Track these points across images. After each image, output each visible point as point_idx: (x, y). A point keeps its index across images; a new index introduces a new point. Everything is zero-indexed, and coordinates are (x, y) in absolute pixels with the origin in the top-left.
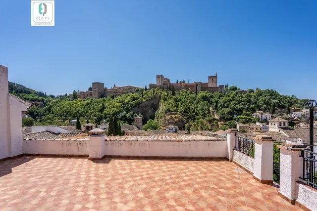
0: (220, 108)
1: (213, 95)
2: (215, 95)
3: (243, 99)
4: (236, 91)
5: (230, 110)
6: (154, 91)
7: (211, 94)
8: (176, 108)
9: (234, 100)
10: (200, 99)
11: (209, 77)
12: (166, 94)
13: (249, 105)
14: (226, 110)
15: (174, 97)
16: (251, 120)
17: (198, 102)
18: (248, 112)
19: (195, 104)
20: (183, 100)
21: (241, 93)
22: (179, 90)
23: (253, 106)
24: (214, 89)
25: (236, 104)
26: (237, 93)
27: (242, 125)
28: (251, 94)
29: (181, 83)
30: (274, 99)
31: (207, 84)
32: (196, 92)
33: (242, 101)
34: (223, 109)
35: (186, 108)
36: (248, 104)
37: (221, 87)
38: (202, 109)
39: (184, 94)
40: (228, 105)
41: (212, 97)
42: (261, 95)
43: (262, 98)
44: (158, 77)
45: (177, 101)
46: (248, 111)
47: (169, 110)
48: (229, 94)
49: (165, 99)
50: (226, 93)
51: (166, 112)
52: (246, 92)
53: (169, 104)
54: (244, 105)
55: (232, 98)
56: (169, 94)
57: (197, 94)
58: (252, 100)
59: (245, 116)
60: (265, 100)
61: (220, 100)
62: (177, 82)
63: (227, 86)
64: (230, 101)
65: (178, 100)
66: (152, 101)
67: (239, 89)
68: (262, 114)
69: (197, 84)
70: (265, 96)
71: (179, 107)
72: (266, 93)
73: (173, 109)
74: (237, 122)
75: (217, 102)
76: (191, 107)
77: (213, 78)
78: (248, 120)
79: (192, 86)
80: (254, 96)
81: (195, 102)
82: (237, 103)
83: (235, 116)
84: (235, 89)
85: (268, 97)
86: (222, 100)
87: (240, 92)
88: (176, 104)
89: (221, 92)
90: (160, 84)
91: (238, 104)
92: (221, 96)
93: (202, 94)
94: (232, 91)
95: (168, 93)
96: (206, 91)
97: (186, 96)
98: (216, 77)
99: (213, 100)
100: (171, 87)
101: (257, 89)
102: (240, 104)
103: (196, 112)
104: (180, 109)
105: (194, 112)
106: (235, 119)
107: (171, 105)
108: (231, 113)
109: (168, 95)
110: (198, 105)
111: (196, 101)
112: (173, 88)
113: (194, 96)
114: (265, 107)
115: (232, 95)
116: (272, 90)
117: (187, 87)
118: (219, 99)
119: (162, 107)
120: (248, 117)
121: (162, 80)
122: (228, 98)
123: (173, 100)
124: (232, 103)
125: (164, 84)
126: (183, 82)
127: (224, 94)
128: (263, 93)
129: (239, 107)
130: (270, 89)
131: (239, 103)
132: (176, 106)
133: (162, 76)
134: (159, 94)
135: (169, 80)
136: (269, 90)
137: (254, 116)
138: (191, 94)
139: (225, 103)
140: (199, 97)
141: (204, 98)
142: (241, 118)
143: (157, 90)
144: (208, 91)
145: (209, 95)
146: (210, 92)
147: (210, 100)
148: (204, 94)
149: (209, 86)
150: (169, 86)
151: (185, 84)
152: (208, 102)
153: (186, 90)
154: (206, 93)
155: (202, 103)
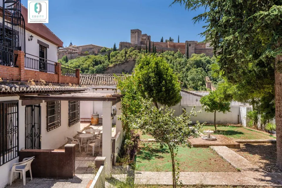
1: (211, 59)
6: (126, 53)
7: (208, 58)
10: (192, 65)
12: (143, 56)
17: (188, 70)
19: (183, 73)
22: (163, 52)
29: (166, 41)
31: (204, 44)
32: (188, 55)
38: (193, 79)
39: (170, 57)
41: (209, 62)
44: (133, 32)
62: (162, 41)
69: (188, 44)
79: (182, 46)
81: (184, 70)
90: (136, 43)
93: (195, 57)
96: (202, 55)
97: (172, 60)
99: (210, 66)
100: (152, 47)
110: (189, 73)
111: (186, 68)
112: (155, 49)
113: (183, 60)
117: (175, 47)
121: (138, 37)
125: (142, 43)
126: (171, 40)
133: (139, 32)
134: (134, 56)
135: (149, 38)
138: (179, 57)
140: (191, 62)
141: (198, 64)
143: (131, 51)
144: (205, 54)
145: (206, 59)
146: (207, 55)
147: (207, 67)
148: (198, 58)
149: (206, 48)
150: (148, 46)
151: (172, 44)
152: (203, 69)
153: (172, 52)
154: (201, 57)
155: (193, 70)
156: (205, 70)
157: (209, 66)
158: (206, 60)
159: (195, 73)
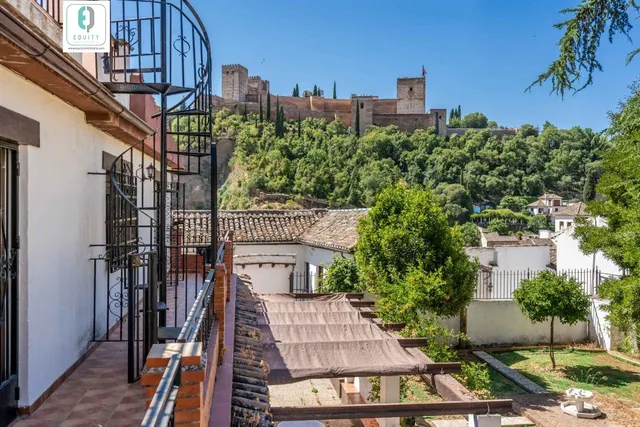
0: (432, 182)
1: (411, 139)
2: (418, 140)
3: (501, 156)
4: (482, 131)
5: (462, 188)
7: (404, 136)
8: (284, 179)
9: (478, 158)
10: (369, 152)
11: (401, 81)
12: (254, 130)
13: (520, 177)
14: (451, 190)
15: (282, 142)
16: (526, 221)
17: (361, 162)
18: (516, 198)
20: (311, 152)
21: (499, 138)
22: (299, 121)
23: (533, 178)
24: (416, 121)
25: (483, 172)
26: (486, 137)
27: (495, 237)
28: (529, 140)
29: (307, 95)
30: (595, 158)
31: (393, 103)
32: (357, 129)
33: (499, 162)
34: (442, 185)
35: (318, 179)
36: (518, 171)
37: (438, 114)
38: (372, 186)
39: (317, 133)
40: (458, 172)
41: (407, 146)
42: (557, 146)
43: (559, 155)
44: (227, 70)
45: (291, 157)
46: (517, 194)
47: (261, 185)
48: (462, 139)
49: (250, 150)
50: (453, 135)
51: (252, 193)
52: (513, 133)
53: (263, 166)
54: (503, 174)
55: (472, 150)
56: (265, 132)
57: (358, 135)
58: (531, 159)
59: (507, 211)
60: (569, 160)
61: (431, 157)
62: (296, 93)
63: (456, 114)
64: (463, 162)
65: (294, 151)
67: (495, 125)
68: (557, 203)
69: (359, 103)
70: (570, 148)
71: (297, 176)
72: (573, 140)
73: (277, 183)
74: (480, 229)
75: (422, 164)
76: (338, 176)
77: (412, 85)
78: (514, 222)
79: (342, 108)
80: (537, 147)
81: (351, 162)
82: (485, 167)
83: (477, 209)
84: (479, 123)
85: (578, 153)
86: (438, 157)
87: (495, 133)
88: (288, 165)
89: (436, 132)
90: (236, 97)
91: (487, 173)
92: (437, 145)
93: (374, 135)
94: (470, 130)
95: (261, 129)
96: (389, 128)
97: (321, 141)
98: (422, 81)
99: (410, 155)
100: (273, 109)
101: (547, 125)
102: (495, 172)
103: (355, 195)
104: (302, 182)
105: (346, 193)
106: (477, 220)
107: (268, 168)
108: (462, 200)
109: (259, 136)
110: (362, 171)
111: (355, 159)
112: (280, 112)
113: (348, 141)
114: (567, 183)
115: (469, 143)
116: (589, 131)
117: (328, 110)
118: (430, 153)
119: (239, 175)
120: (516, 214)
121: (240, 83)
122: (456, 152)
123: (277, 152)
124: (470, 166)
125: (248, 98)
126: (317, 93)
127: (447, 139)
128: (563, 138)
129: (491, 180)
130: (583, 128)
131: (492, 167)
132: (287, 172)
133: (240, 70)
134: (231, 130)
135: (265, 85)
136: (580, 131)
137: (536, 211)
138: (338, 133)
139: (449, 166)
140: (366, 146)
141: (385, 150)
142: (494, 216)
143: (224, 118)
144: (396, 127)
145: (399, 138)
146: (402, 130)
147: (402, 156)
148: (383, 136)
149: (398, 112)
150: (265, 104)
151: (320, 102)
152: (394, 162)
153: (322, 122)
154: (390, 133)
155: (373, 164)
156: (397, 163)
157: (406, 156)
158: (401, 141)
159: (376, 170)
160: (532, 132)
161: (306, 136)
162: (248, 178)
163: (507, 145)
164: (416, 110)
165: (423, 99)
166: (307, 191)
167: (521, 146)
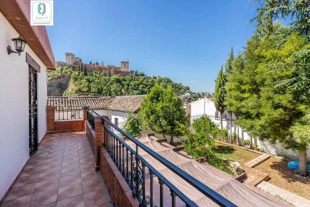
0: (131, 90)
1: (125, 78)
2: (127, 79)
3: (148, 84)
5: (139, 92)
6: (62, 70)
7: (123, 77)
8: (87, 89)
9: (142, 84)
10: (113, 81)
11: (122, 62)
12: (77, 73)
14: (136, 92)
15: (86, 77)
17: (111, 84)
19: (108, 87)
20: (96, 81)
21: (148, 79)
22: (92, 72)
24: (126, 73)
26: (144, 78)
28: (155, 80)
29: (94, 64)
31: (119, 68)
32: (110, 75)
34: (133, 91)
35: (98, 88)
37: (132, 72)
38: (115, 91)
39: (97, 75)
40: (138, 87)
42: (161, 81)
44: (67, 55)
45: (90, 82)
47: (80, 90)
48: (138, 79)
49: (76, 79)
51: (76, 92)
52: (151, 78)
53: (80, 84)
54: (149, 88)
55: (141, 82)
56: (81, 74)
57: (110, 76)
62: (91, 63)
63: (137, 72)
64: (139, 85)
65: (91, 80)
66: (59, 80)
67: (146, 75)
69: (110, 67)
70: (164, 82)
71: (92, 87)
72: (165, 80)
73: (85, 89)
75: (128, 85)
76: (104, 88)
77: (125, 63)
79: (105, 69)
80: (157, 81)
81: (108, 84)
82: (145, 86)
84: (143, 75)
86: (132, 83)
87: (147, 77)
88: (88, 84)
89: (132, 77)
90: (71, 63)
91: (145, 88)
92: (132, 80)
93: (114, 77)
94: (140, 77)
95: (79, 73)
96: (119, 75)
97: (99, 78)
98: (128, 63)
99: (125, 82)
100: (83, 67)
101: (159, 76)
102: (147, 88)
103: (109, 93)
104: (93, 90)
105: (107, 93)
107: (82, 85)
109: (79, 75)
110: (111, 86)
112: (86, 68)
113: (107, 78)
115: (140, 80)
117: (101, 69)
118: (130, 82)
119: (72, 87)
121: (72, 59)
122: (137, 82)
123: (85, 80)
124: (141, 86)
125: (75, 63)
126: (97, 64)
127: (135, 79)
129: (146, 90)
130: (167, 77)
131: (146, 86)
132: (88, 86)
133: (73, 55)
134: (69, 73)
135: (81, 60)
138: (104, 76)
139: (135, 85)
140: (112, 79)
141: (118, 81)
143: (66, 69)
146: (122, 75)
147: (123, 83)
148: (117, 77)
149: (121, 71)
150: (80, 66)
151: (98, 66)
152: (120, 84)
153: (99, 72)
155: (115, 85)
159: (115, 86)
160: (155, 78)
161: (95, 76)
162: (76, 88)
163: (150, 81)
164: (126, 70)
165: (128, 68)
166: (95, 92)
167: (153, 81)
